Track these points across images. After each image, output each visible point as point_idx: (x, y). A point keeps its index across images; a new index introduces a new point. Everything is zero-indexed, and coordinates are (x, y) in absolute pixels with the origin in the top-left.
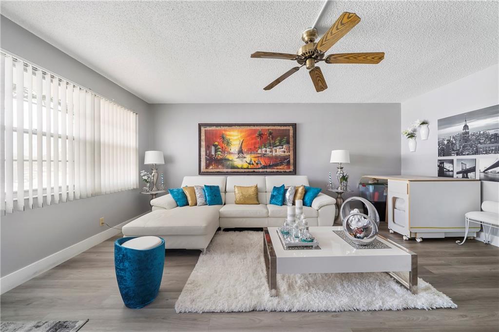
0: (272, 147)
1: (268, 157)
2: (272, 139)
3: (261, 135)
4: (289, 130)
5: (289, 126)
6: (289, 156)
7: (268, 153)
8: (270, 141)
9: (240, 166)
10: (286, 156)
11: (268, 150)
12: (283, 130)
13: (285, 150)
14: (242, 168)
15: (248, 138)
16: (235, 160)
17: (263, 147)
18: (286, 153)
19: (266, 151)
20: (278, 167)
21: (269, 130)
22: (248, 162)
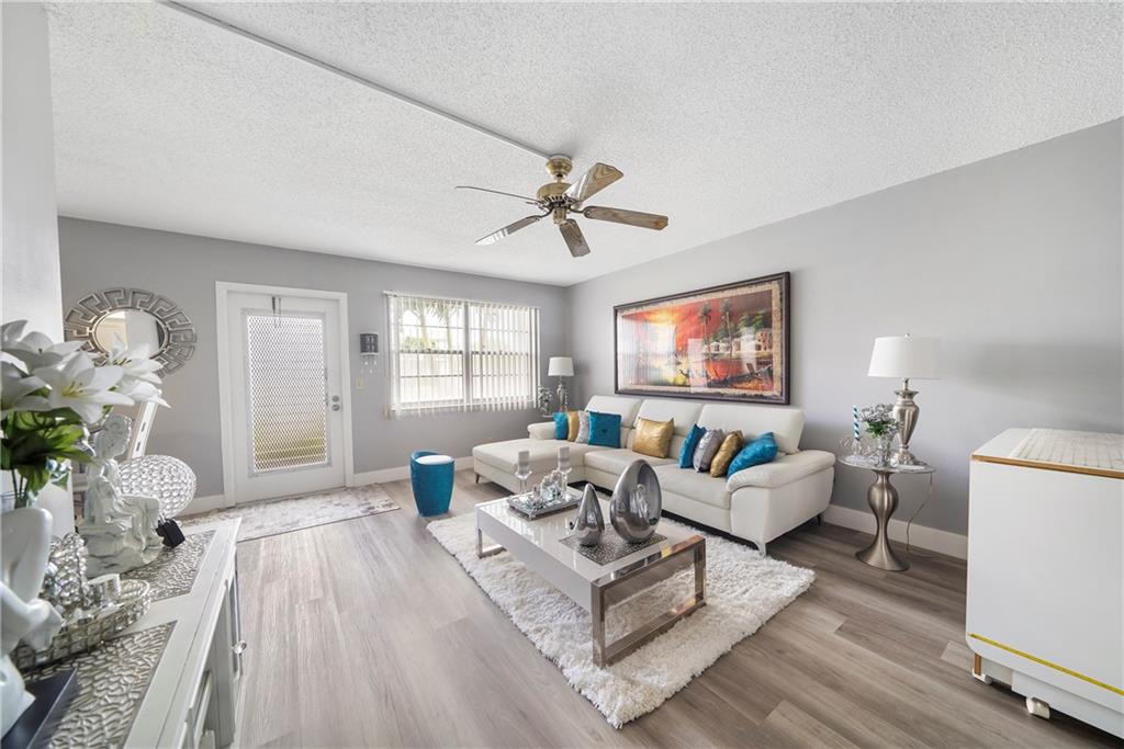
0: (730, 338)
1: (723, 360)
2: (730, 320)
3: (707, 314)
4: (770, 291)
5: (769, 281)
6: (771, 356)
7: (721, 351)
8: (726, 326)
9: (671, 381)
10: (764, 357)
11: (722, 345)
12: (755, 294)
13: (761, 343)
14: (674, 385)
15: (685, 322)
16: (663, 368)
17: (711, 339)
18: (762, 350)
19: (718, 348)
20: (744, 385)
21: (723, 299)
22: (685, 372)
